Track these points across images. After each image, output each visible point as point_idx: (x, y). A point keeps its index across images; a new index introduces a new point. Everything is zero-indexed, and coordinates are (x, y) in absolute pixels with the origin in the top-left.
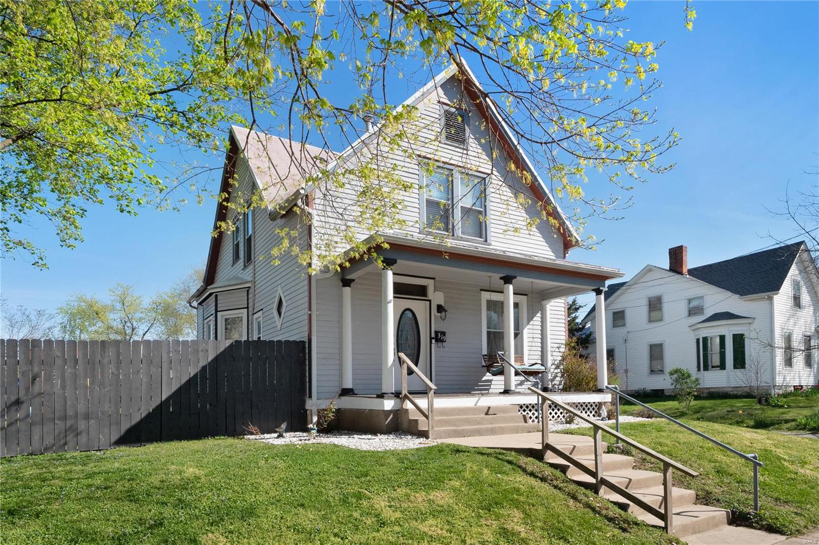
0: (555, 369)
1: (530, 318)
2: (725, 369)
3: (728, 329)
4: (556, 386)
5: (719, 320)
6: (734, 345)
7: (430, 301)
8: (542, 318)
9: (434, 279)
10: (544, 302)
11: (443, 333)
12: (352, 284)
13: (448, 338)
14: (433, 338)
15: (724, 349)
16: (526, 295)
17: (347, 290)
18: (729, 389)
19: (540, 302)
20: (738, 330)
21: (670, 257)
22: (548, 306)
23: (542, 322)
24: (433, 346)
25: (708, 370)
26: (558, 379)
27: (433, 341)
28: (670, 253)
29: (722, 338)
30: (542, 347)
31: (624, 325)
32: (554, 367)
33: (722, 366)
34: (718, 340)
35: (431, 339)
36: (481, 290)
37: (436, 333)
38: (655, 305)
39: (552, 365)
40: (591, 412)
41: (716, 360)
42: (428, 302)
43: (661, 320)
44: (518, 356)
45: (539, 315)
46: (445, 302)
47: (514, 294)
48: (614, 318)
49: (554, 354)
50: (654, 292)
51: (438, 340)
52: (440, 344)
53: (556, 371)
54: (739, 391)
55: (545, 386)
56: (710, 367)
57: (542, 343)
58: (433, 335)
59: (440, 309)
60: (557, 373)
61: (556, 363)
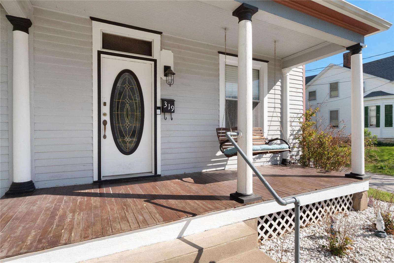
0: (293, 139)
1: (270, 87)
2: (379, 127)
3: (382, 102)
4: (294, 157)
5: (376, 96)
6: (385, 112)
7: (155, 61)
8: (282, 87)
9: (160, 33)
10: (284, 71)
11: (171, 102)
12: (30, 29)
13: (177, 107)
14: (159, 108)
15: (379, 114)
16: (267, 62)
17: (19, 35)
18: (382, 140)
19: (280, 70)
20: (388, 103)
21: (344, 58)
22: (288, 74)
23: (282, 91)
24: (159, 117)
25: (367, 127)
26: (296, 149)
27: (158, 111)
28: (344, 56)
29: (378, 108)
30: (282, 118)
31: (315, 99)
32: (292, 137)
33: (378, 125)
34: (374, 108)
35: (156, 108)
36: (220, 52)
37: (163, 101)
38: (334, 87)
39: (291, 135)
40: (345, 205)
41: (373, 121)
42: (153, 63)
43: (338, 96)
44: (257, 128)
45: (279, 83)
46: (175, 64)
47: (254, 59)
48: (309, 95)
49: (293, 124)
50: (333, 80)
51: (164, 110)
52: (168, 115)
53: (294, 141)
54: (387, 140)
55: (284, 158)
56: (369, 125)
57: (282, 113)
58: (159, 104)
59: (167, 70)
60: (295, 144)
61: (295, 133)
